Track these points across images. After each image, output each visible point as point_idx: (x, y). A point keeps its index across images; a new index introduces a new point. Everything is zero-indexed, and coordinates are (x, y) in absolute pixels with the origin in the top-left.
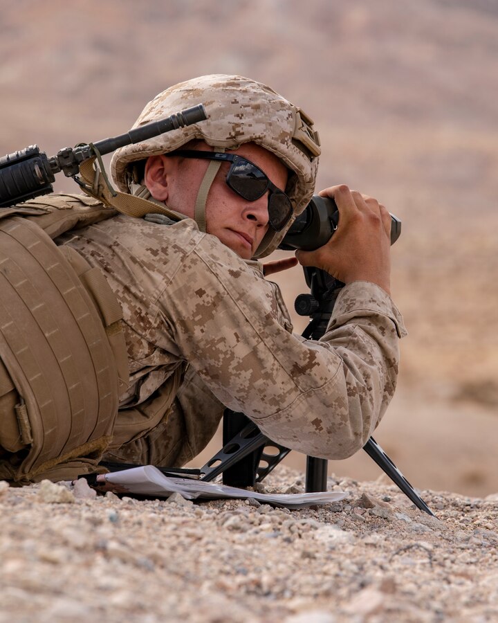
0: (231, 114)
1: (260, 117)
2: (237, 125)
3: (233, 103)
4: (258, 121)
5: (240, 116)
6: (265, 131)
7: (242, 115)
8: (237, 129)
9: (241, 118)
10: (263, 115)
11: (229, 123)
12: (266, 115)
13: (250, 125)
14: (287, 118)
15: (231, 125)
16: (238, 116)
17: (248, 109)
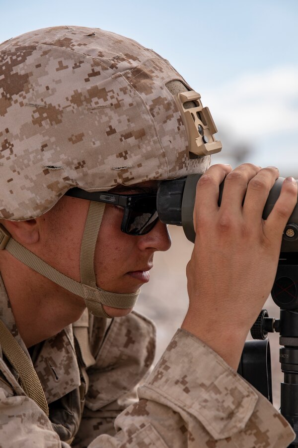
0: (112, 154)
1: (149, 148)
2: (124, 170)
3: (109, 133)
4: (148, 157)
5: (123, 155)
6: (159, 167)
7: (126, 153)
8: (125, 175)
9: (125, 158)
10: (152, 143)
11: (112, 169)
12: (155, 142)
13: (140, 165)
14: (179, 128)
15: (116, 172)
16: (120, 155)
17: (132, 141)
